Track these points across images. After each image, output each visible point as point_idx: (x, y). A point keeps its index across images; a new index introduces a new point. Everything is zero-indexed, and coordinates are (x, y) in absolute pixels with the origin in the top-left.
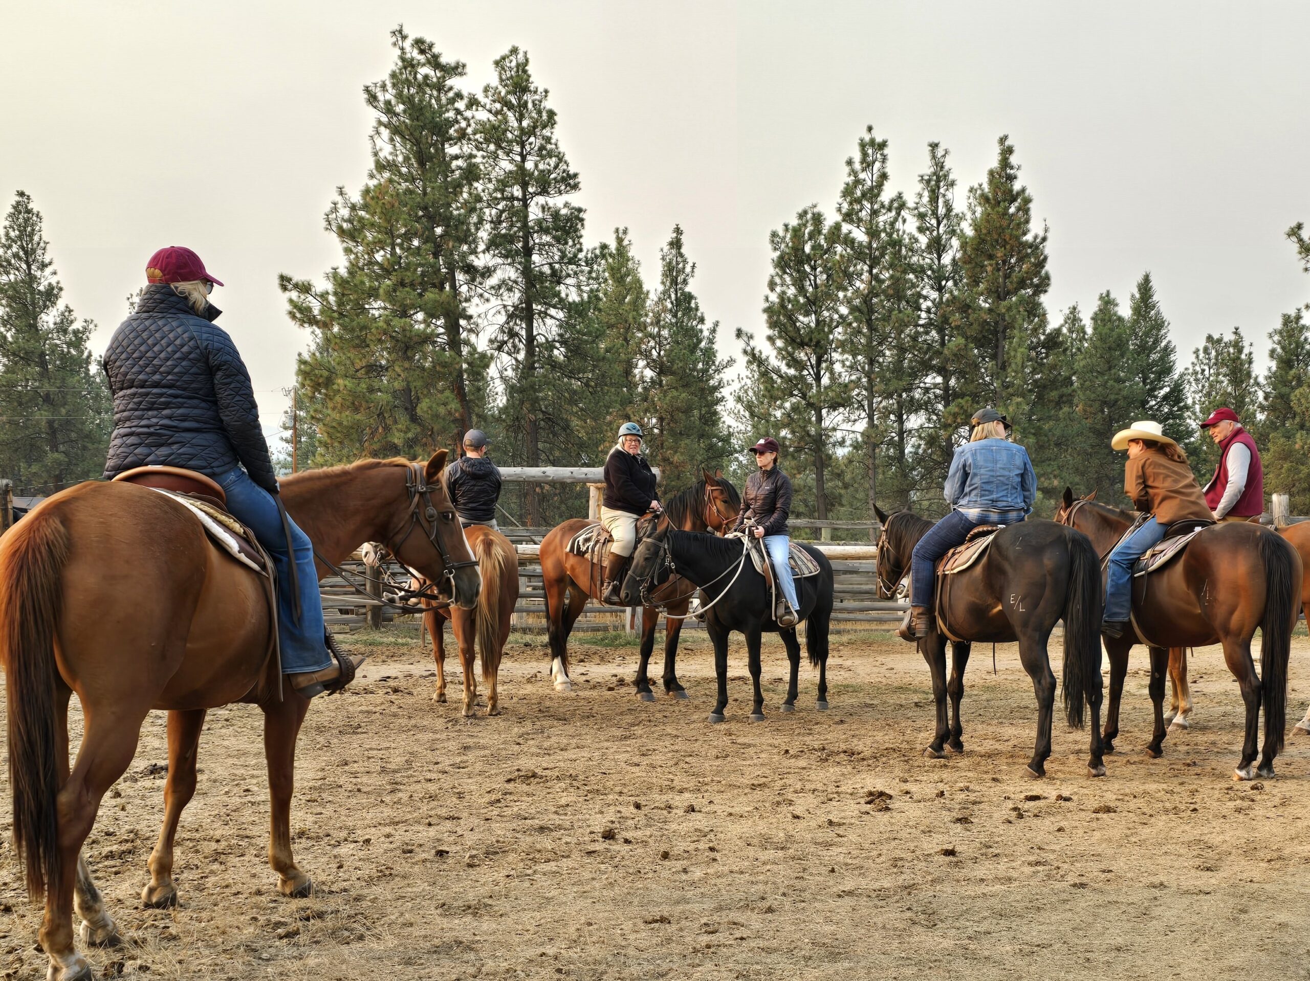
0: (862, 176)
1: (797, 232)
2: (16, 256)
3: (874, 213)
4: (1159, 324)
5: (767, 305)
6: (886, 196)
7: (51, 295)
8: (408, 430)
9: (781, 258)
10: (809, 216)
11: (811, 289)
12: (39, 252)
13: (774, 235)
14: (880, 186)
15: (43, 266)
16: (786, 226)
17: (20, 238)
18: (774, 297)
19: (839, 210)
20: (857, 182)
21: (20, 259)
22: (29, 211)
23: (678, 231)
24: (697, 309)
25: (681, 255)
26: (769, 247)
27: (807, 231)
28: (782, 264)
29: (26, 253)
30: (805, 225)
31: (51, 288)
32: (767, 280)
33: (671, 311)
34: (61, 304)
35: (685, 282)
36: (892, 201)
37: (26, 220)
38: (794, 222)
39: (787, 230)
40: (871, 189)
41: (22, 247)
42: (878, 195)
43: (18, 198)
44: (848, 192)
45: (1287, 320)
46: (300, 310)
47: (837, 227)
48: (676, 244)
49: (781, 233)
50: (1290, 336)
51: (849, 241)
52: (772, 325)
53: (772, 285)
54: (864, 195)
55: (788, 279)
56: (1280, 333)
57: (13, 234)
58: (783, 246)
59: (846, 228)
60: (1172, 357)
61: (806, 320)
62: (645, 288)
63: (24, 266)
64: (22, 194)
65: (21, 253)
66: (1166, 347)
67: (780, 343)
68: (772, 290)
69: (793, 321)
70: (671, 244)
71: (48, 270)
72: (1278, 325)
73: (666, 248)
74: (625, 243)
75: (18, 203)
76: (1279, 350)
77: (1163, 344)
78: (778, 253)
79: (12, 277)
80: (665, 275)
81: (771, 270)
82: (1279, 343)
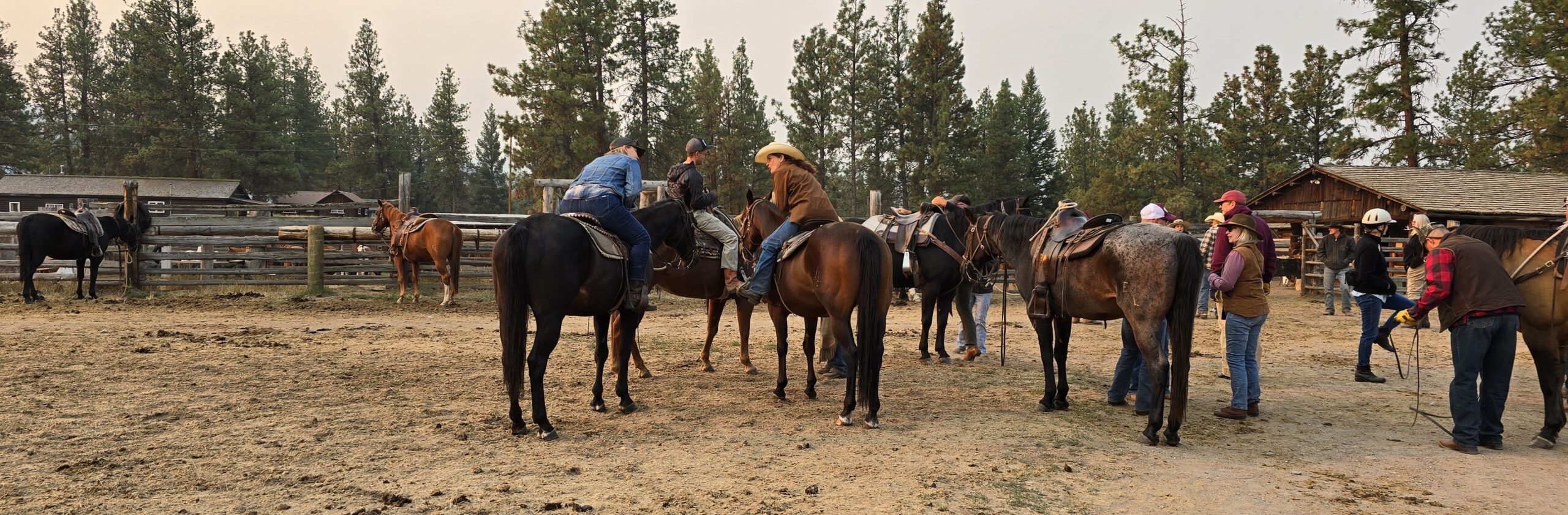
0: (849, 6)
1: (810, 41)
2: (362, 57)
3: (857, 29)
4: (1039, 99)
5: (790, 85)
6: (864, 19)
7: (382, 80)
8: (564, 159)
9: (800, 56)
10: (818, 31)
11: (818, 75)
12: (375, 54)
13: (796, 42)
14: (861, 12)
15: (378, 63)
16: (803, 37)
17: (364, 46)
18: (795, 81)
19: (835, 27)
20: (846, 10)
21: (364, 59)
22: (370, 31)
23: (743, 41)
24: (753, 88)
25: (745, 56)
26: (793, 49)
27: (816, 40)
28: (800, 60)
29: (368, 55)
30: (815, 36)
31: (382, 76)
32: (791, 70)
33: (738, 89)
34: (388, 85)
35: (747, 72)
36: (868, 22)
37: (369, 36)
38: (809, 35)
39: (804, 39)
40: (855, 14)
41: (365, 52)
42: (859, 17)
43: (364, 23)
44: (841, 16)
45: (1117, 97)
46: (500, 85)
47: (834, 37)
48: (742, 49)
49: (800, 42)
50: (1119, 107)
51: (841, 46)
52: (794, 97)
53: (795, 73)
54: (850, 17)
55: (804, 69)
56: (1113, 104)
57: (360, 44)
58: (801, 49)
59: (839, 38)
60: (1047, 120)
61: (815, 94)
62: (722, 75)
63: (366, 63)
64: (366, 21)
65: (365, 55)
66: (1044, 113)
67: (799, 108)
68: (795, 76)
69: (806, 94)
70: (739, 49)
71: (380, 65)
72: (1112, 100)
73: (736, 52)
74: (711, 48)
75: (364, 26)
76: (1112, 115)
77: (1041, 112)
78: (798, 53)
79: (359, 69)
80: (735, 68)
81: (794, 64)
82: (1112, 111)
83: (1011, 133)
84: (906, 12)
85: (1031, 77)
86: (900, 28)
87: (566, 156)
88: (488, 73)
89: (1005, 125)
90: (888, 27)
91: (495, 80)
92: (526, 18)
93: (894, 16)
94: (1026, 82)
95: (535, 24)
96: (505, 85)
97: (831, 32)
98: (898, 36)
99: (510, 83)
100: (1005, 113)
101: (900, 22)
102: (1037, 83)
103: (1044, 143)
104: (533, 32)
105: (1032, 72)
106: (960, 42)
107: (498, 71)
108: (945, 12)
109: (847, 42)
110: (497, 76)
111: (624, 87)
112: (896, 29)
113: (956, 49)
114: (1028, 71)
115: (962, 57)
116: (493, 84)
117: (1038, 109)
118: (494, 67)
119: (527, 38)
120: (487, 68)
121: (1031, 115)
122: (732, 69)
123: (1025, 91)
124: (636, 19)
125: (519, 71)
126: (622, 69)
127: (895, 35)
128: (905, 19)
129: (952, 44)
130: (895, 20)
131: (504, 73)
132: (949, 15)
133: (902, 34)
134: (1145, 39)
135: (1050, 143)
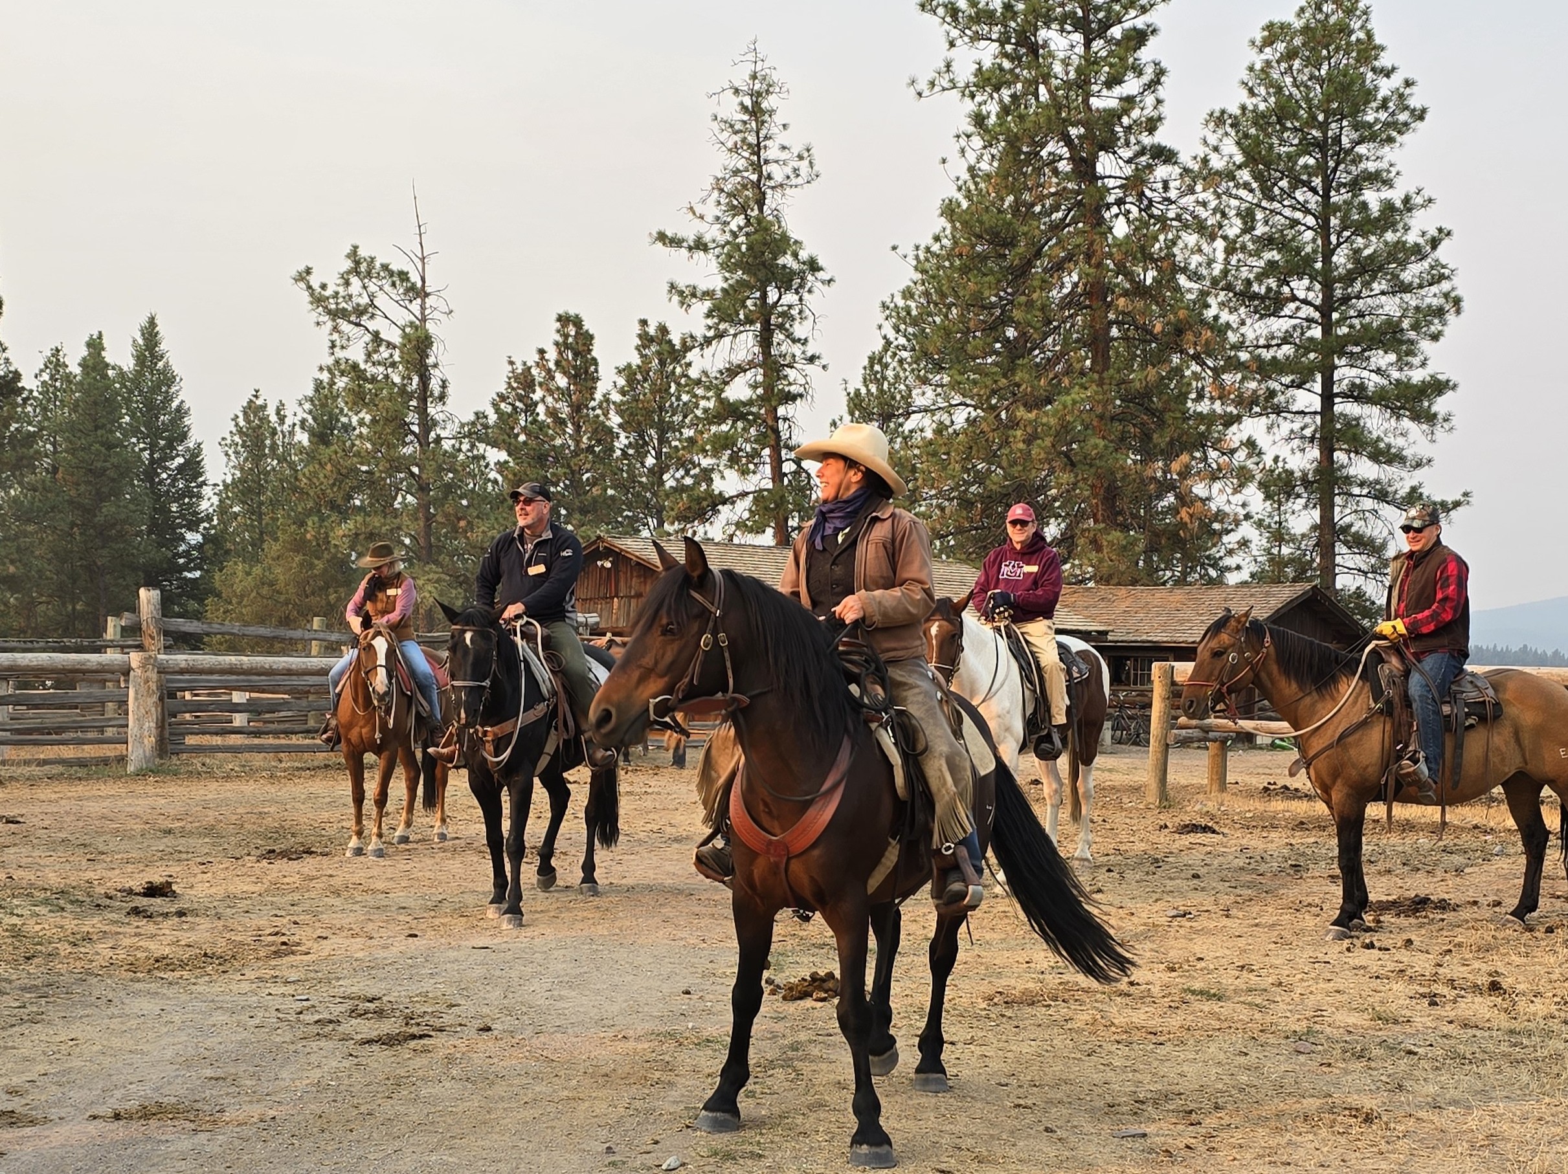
4: (167, 379)
45: (319, 385)
50: (323, 406)
56: (312, 400)
60: (187, 421)
66: (179, 408)
72: (310, 392)
76: (311, 421)
77: (174, 405)
82: (310, 412)
83: (110, 446)
85: (150, 334)
89: (97, 428)
94: (141, 342)
100: (95, 403)
102: (163, 346)
103: (180, 468)
105: (152, 322)
114: (144, 321)
117: (168, 399)
121: (152, 409)
123: (140, 359)
134: (355, 281)
135: (193, 468)
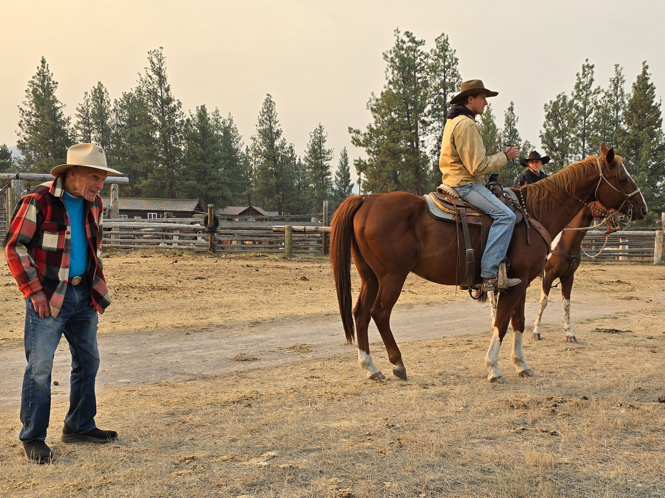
0: (582, 80)
1: (556, 104)
2: (266, 119)
3: (587, 95)
5: (541, 134)
6: (592, 89)
7: (278, 134)
9: (548, 115)
10: (561, 97)
11: (561, 127)
12: (274, 117)
13: (546, 105)
14: (591, 83)
15: (276, 122)
16: (551, 101)
17: (268, 112)
18: (544, 131)
19: (572, 94)
20: (580, 83)
21: (267, 120)
22: (271, 102)
23: (512, 103)
24: (518, 136)
25: (513, 113)
26: (544, 110)
27: (560, 103)
28: (548, 117)
29: (269, 118)
30: (559, 101)
31: (278, 131)
32: (543, 124)
33: (508, 136)
34: (282, 137)
35: (514, 124)
36: (596, 90)
37: (270, 105)
38: (555, 100)
39: (551, 103)
40: (587, 85)
41: (268, 115)
42: (589, 88)
43: (267, 97)
44: (577, 87)
46: (356, 141)
47: (572, 102)
48: (511, 109)
49: (549, 105)
51: (577, 108)
52: (543, 142)
53: (545, 126)
54: (584, 88)
55: (551, 123)
57: (265, 110)
58: (550, 110)
59: (576, 102)
61: (559, 140)
62: (497, 127)
63: (269, 123)
64: (268, 95)
65: (268, 118)
67: (547, 149)
68: (545, 127)
69: (552, 141)
70: (509, 109)
71: (277, 124)
73: (507, 111)
74: (490, 109)
75: (267, 98)
78: (547, 113)
79: (264, 127)
80: (506, 122)
81: (545, 120)
84: (623, 82)
86: (619, 93)
87: (395, 185)
88: (349, 133)
90: (610, 93)
91: (352, 137)
92: (372, 97)
93: (615, 85)
95: (377, 100)
96: (359, 140)
97: (570, 98)
98: (617, 99)
99: (361, 138)
101: (619, 89)
104: (376, 105)
106: (659, 103)
107: (354, 131)
108: (649, 82)
109: (581, 105)
110: (354, 135)
111: (432, 138)
112: (616, 94)
113: (655, 108)
115: (660, 113)
116: (352, 140)
118: (352, 129)
119: (372, 110)
120: (348, 130)
122: (504, 122)
124: (441, 94)
125: (367, 131)
126: (430, 127)
127: (616, 98)
128: (622, 87)
129: (653, 104)
130: (616, 87)
131: (358, 132)
132: (652, 84)
133: (620, 97)
